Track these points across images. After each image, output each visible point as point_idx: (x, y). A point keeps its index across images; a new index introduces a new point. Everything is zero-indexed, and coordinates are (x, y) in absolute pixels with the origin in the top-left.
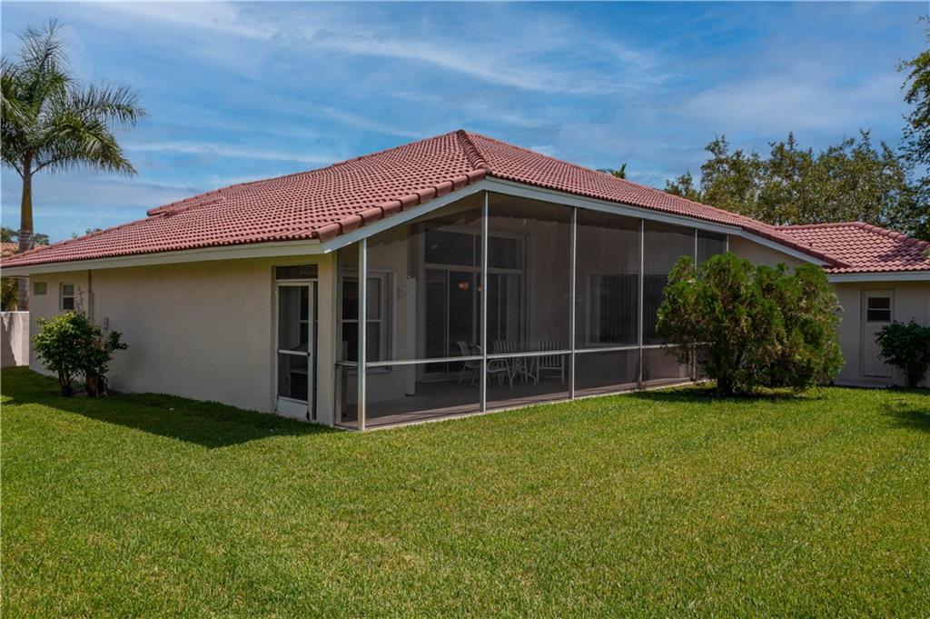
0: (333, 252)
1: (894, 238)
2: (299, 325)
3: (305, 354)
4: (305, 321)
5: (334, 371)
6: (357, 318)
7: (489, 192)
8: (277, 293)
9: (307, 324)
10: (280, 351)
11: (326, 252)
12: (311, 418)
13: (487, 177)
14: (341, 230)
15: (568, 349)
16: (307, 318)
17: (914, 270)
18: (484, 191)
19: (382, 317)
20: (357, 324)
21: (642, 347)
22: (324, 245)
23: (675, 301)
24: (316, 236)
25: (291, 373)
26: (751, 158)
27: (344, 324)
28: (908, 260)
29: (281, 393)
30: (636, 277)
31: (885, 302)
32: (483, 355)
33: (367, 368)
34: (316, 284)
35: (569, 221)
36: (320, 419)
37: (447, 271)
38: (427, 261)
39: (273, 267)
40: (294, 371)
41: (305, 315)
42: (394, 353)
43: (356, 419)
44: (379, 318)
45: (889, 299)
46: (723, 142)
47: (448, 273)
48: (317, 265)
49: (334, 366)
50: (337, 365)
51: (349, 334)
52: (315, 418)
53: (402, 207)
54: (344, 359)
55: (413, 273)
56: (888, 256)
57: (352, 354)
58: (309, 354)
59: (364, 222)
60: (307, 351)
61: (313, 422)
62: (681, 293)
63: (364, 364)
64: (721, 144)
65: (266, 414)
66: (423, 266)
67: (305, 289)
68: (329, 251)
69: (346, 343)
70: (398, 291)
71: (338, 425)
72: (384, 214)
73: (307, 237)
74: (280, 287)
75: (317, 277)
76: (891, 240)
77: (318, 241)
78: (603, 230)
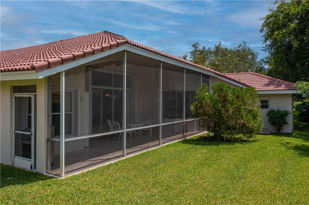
0: (45, 78)
1: (267, 78)
2: (27, 117)
3: (30, 133)
4: (30, 115)
5: (46, 143)
6: (60, 112)
7: (127, 51)
8: (14, 100)
9: (31, 116)
10: (16, 132)
11: (40, 78)
12: (33, 168)
13: (126, 44)
14: (49, 66)
15: (159, 124)
16: (31, 113)
17: (279, 90)
18: (124, 51)
19: (73, 111)
20: (60, 115)
21: (185, 121)
22: (39, 74)
23: (201, 103)
24: (33, 68)
25: (22, 143)
26: (208, 50)
27: (52, 115)
28: (276, 86)
29: (17, 154)
30: (182, 92)
31: (267, 101)
32: (124, 130)
33: (66, 143)
34: (35, 96)
35: (159, 67)
36: (38, 170)
37: (101, 89)
38: (93, 84)
39: (11, 86)
40: (23, 142)
41: (30, 112)
42: (79, 133)
43: (60, 167)
44: (71, 111)
45: (268, 100)
46: (198, 44)
47: (102, 90)
48: (36, 85)
49: (46, 141)
50: (48, 140)
51: (55, 122)
52: (35, 168)
53: (85, 55)
54: (52, 137)
55: (87, 90)
56: (267, 84)
57: (57, 133)
58: (32, 134)
59: (63, 62)
60: (31, 132)
61: (34, 171)
62: (204, 99)
63: (63, 139)
64: (197, 45)
65: (8, 165)
66: (91, 87)
67: (30, 98)
68: (42, 77)
69: (54, 127)
70: (81, 98)
71: (48, 173)
72: (74, 58)
73: (28, 69)
74: (15, 97)
75: (36, 92)
76: (266, 79)
77: (34, 71)
78: (171, 72)
